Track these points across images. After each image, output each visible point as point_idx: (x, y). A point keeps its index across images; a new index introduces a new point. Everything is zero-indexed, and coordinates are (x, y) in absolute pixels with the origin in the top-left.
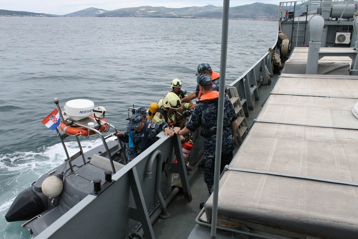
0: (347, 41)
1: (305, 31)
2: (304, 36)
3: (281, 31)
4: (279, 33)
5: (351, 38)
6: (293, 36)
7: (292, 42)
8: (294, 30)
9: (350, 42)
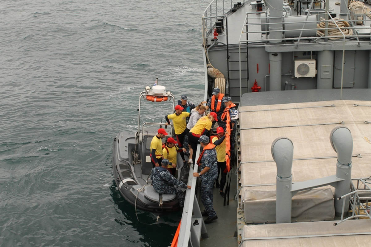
0: (312, 73)
1: (248, 61)
2: (247, 69)
3: (211, 65)
4: (208, 68)
5: (317, 68)
6: (230, 69)
7: (229, 79)
8: (230, 60)
9: (316, 74)
